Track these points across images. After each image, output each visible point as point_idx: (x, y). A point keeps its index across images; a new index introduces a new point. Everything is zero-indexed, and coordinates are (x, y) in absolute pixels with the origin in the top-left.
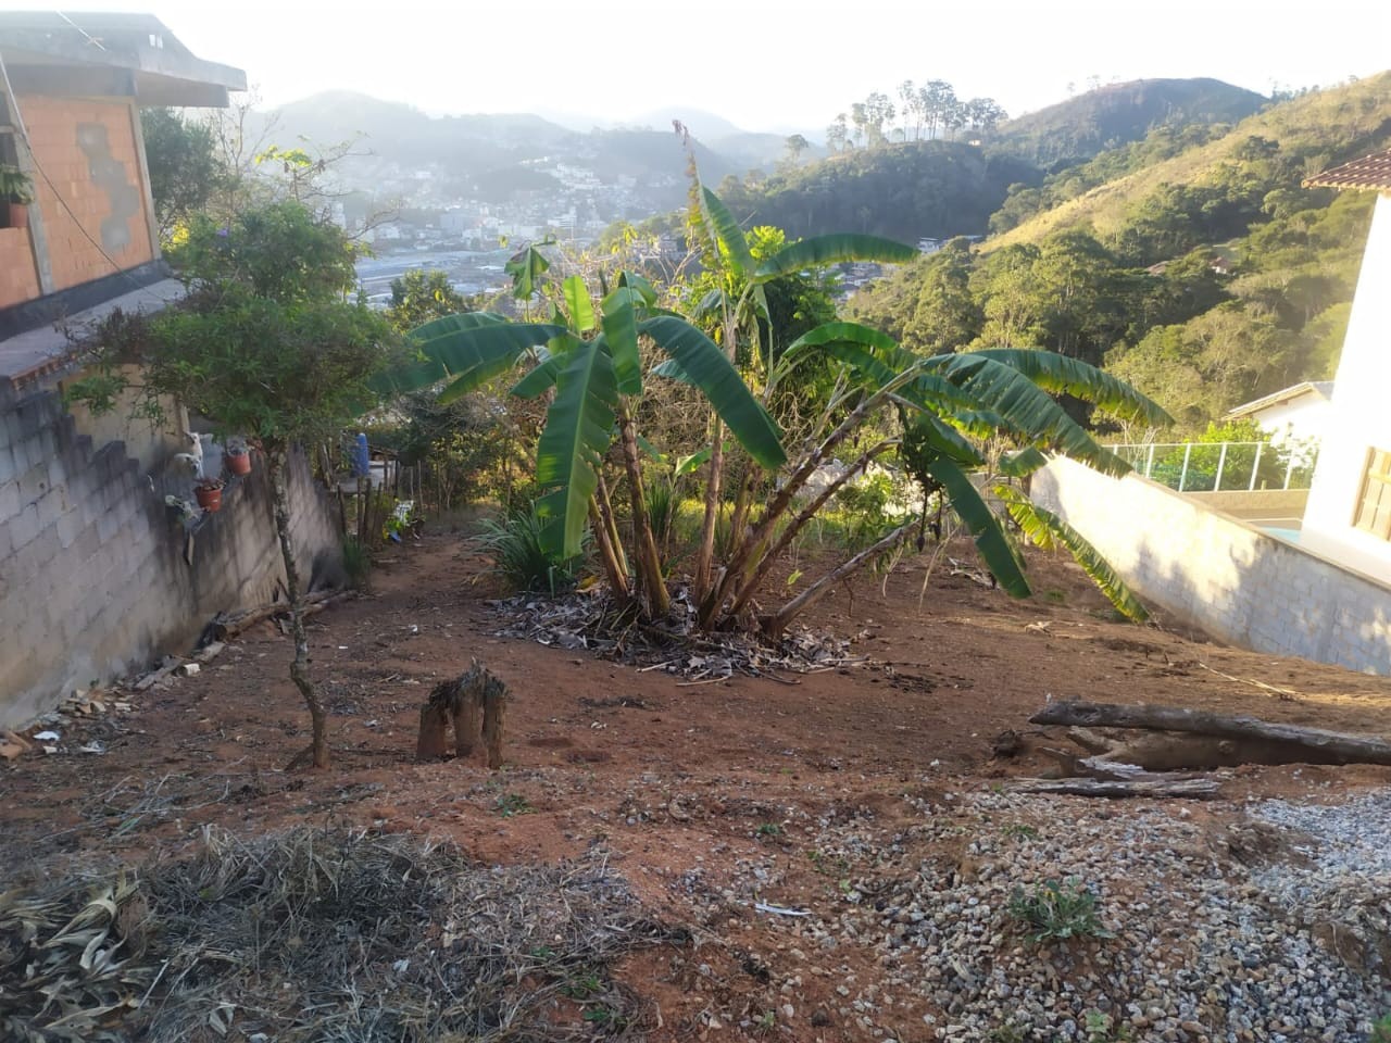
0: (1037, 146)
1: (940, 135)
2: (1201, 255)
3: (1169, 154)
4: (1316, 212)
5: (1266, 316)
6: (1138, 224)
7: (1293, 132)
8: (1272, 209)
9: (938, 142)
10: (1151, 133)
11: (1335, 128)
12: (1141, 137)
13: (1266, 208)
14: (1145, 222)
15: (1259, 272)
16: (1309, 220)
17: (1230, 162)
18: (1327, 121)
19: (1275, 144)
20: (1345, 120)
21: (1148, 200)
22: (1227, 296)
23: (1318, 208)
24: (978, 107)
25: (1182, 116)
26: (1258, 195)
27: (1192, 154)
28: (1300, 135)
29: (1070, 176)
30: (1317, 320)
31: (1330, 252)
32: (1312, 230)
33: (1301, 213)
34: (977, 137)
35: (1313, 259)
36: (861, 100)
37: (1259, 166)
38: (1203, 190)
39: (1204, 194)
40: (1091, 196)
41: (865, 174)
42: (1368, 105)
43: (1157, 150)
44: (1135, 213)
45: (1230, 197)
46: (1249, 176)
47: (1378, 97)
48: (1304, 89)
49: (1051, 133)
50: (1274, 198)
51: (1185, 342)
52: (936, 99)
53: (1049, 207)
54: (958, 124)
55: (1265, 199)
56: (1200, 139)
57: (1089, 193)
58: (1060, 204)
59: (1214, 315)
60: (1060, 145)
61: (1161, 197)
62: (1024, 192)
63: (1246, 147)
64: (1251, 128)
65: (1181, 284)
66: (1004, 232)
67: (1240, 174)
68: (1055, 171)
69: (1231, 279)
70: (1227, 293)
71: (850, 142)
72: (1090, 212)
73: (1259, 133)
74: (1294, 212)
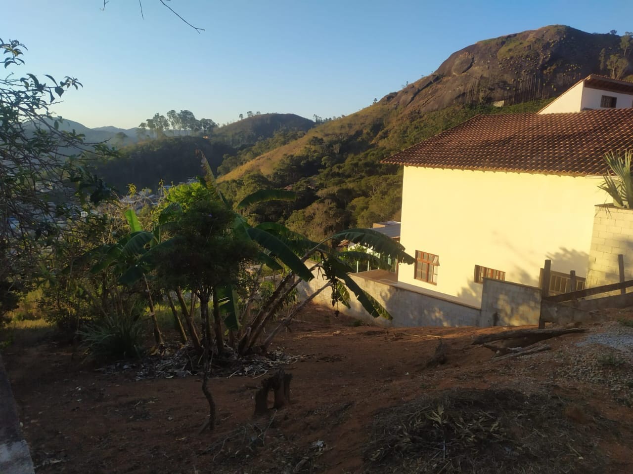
0: (231, 139)
1: (189, 134)
2: (305, 182)
3: (284, 143)
4: (341, 165)
5: (332, 204)
6: (278, 170)
7: (327, 135)
8: (325, 164)
9: (190, 137)
10: (276, 135)
11: (341, 134)
12: (271, 136)
13: (323, 163)
14: (281, 169)
15: (326, 188)
16: (339, 168)
17: (308, 146)
18: (338, 131)
19: (322, 139)
20: (343, 131)
21: (280, 161)
22: (318, 198)
23: (342, 163)
24: (205, 122)
25: (285, 128)
26: (319, 158)
27: (293, 143)
28: (330, 136)
29: (248, 151)
30: (350, 205)
31: (349, 179)
32: (341, 171)
33: (336, 165)
34: (206, 135)
35: (344, 182)
36: (151, 118)
37: (317, 147)
38: (299, 157)
39: (301, 158)
40: (258, 159)
41: (158, 150)
42: (350, 126)
43: (279, 141)
44: (276, 165)
45: (310, 159)
46: (315, 152)
47: (353, 123)
48: (326, 119)
49: (236, 134)
50: (325, 160)
51: (306, 216)
52: (186, 117)
53: (242, 164)
54: (197, 130)
55: (322, 160)
56: (295, 137)
57: (257, 158)
58: (246, 163)
59: (315, 205)
60: (240, 139)
61: (285, 160)
62: (230, 158)
63: (312, 140)
64: (312, 134)
65: (300, 193)
66: (225, 174)
67: (312, 150)
68: (242, 149)
69: (317, 191)
70: (317, 196)
71: (148, 136)
72: (258, 166)
73: (316, 135)
74: (333, 165)
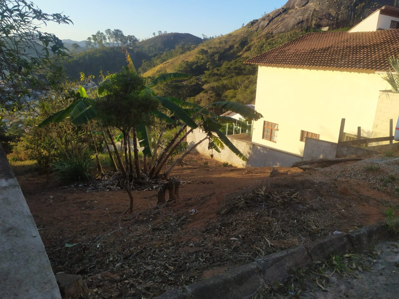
0: (147, 49)
1: (120, 45)
2: (196, 79)
3: (182, 53)
4: (219, 68)
5: (213, 94)
6: (178, 71)
7: (210, 48)
8: (209, 67)
9: (120, 48)
10: (177, 47)
11: (220, 48)
12: (174, 48)
13: (207, 67)
14: (180, 70)
15: (209, 83)
16: (218, 70)
17: (197, 55)
18: (217, 46)
19: (207, 51)
20: (221, 46)
21: (180, 65)
22: (203, 89)
23: (220, 67)
24: (131, 38)
25: (183, 43)
26: (205, 64)
27: (188, 53)
28: (212, 49)
29: (158, 58)
30: (224, 95)
31: (224, 78)
32: (219, 73)
33: (216, 68)
34: (131, 46)
35: (220, 79)
36: (95, 34)
37: (204, 56)
38: (192, 62)
39: (193, 63)
40: (165, 64)
41: (99, 56)
42: (226, 42)
43: (179, 52)
44: (177, 68)
45: (199, 64)
46: (202, 59)
47: (228, 40)
48: (210, 37)
49: (151, 46)
50: (209, 65)
51: (196, 101)
52: (117, 34)
53: (154, 66)
54: (125, 43)
55: (207, 65)
56: (189, 49)
57: (164, 63)
58: (157, 66)
59: (201, 94)
60: (154, 49)
61: (182, 64)
62: (147, 62)
63: (201, 52)
64: (201, 47)
65: (192, 86)
66: (143, 73)
67: (200, 58)
68: (155, 55)
69: (203, 85)
70: (203, 88)
71: (93, 46)
72: (165, 68)
73: (203, 48)
74: (214, 68)
